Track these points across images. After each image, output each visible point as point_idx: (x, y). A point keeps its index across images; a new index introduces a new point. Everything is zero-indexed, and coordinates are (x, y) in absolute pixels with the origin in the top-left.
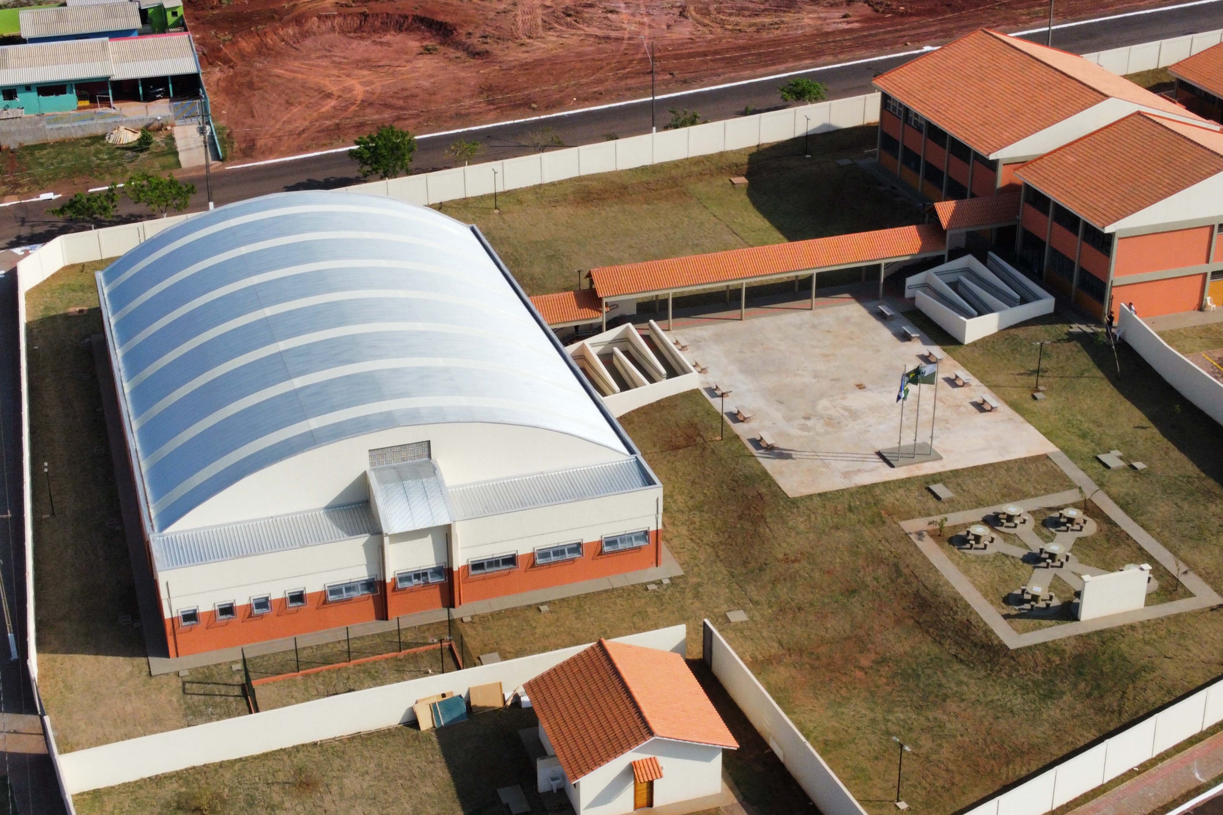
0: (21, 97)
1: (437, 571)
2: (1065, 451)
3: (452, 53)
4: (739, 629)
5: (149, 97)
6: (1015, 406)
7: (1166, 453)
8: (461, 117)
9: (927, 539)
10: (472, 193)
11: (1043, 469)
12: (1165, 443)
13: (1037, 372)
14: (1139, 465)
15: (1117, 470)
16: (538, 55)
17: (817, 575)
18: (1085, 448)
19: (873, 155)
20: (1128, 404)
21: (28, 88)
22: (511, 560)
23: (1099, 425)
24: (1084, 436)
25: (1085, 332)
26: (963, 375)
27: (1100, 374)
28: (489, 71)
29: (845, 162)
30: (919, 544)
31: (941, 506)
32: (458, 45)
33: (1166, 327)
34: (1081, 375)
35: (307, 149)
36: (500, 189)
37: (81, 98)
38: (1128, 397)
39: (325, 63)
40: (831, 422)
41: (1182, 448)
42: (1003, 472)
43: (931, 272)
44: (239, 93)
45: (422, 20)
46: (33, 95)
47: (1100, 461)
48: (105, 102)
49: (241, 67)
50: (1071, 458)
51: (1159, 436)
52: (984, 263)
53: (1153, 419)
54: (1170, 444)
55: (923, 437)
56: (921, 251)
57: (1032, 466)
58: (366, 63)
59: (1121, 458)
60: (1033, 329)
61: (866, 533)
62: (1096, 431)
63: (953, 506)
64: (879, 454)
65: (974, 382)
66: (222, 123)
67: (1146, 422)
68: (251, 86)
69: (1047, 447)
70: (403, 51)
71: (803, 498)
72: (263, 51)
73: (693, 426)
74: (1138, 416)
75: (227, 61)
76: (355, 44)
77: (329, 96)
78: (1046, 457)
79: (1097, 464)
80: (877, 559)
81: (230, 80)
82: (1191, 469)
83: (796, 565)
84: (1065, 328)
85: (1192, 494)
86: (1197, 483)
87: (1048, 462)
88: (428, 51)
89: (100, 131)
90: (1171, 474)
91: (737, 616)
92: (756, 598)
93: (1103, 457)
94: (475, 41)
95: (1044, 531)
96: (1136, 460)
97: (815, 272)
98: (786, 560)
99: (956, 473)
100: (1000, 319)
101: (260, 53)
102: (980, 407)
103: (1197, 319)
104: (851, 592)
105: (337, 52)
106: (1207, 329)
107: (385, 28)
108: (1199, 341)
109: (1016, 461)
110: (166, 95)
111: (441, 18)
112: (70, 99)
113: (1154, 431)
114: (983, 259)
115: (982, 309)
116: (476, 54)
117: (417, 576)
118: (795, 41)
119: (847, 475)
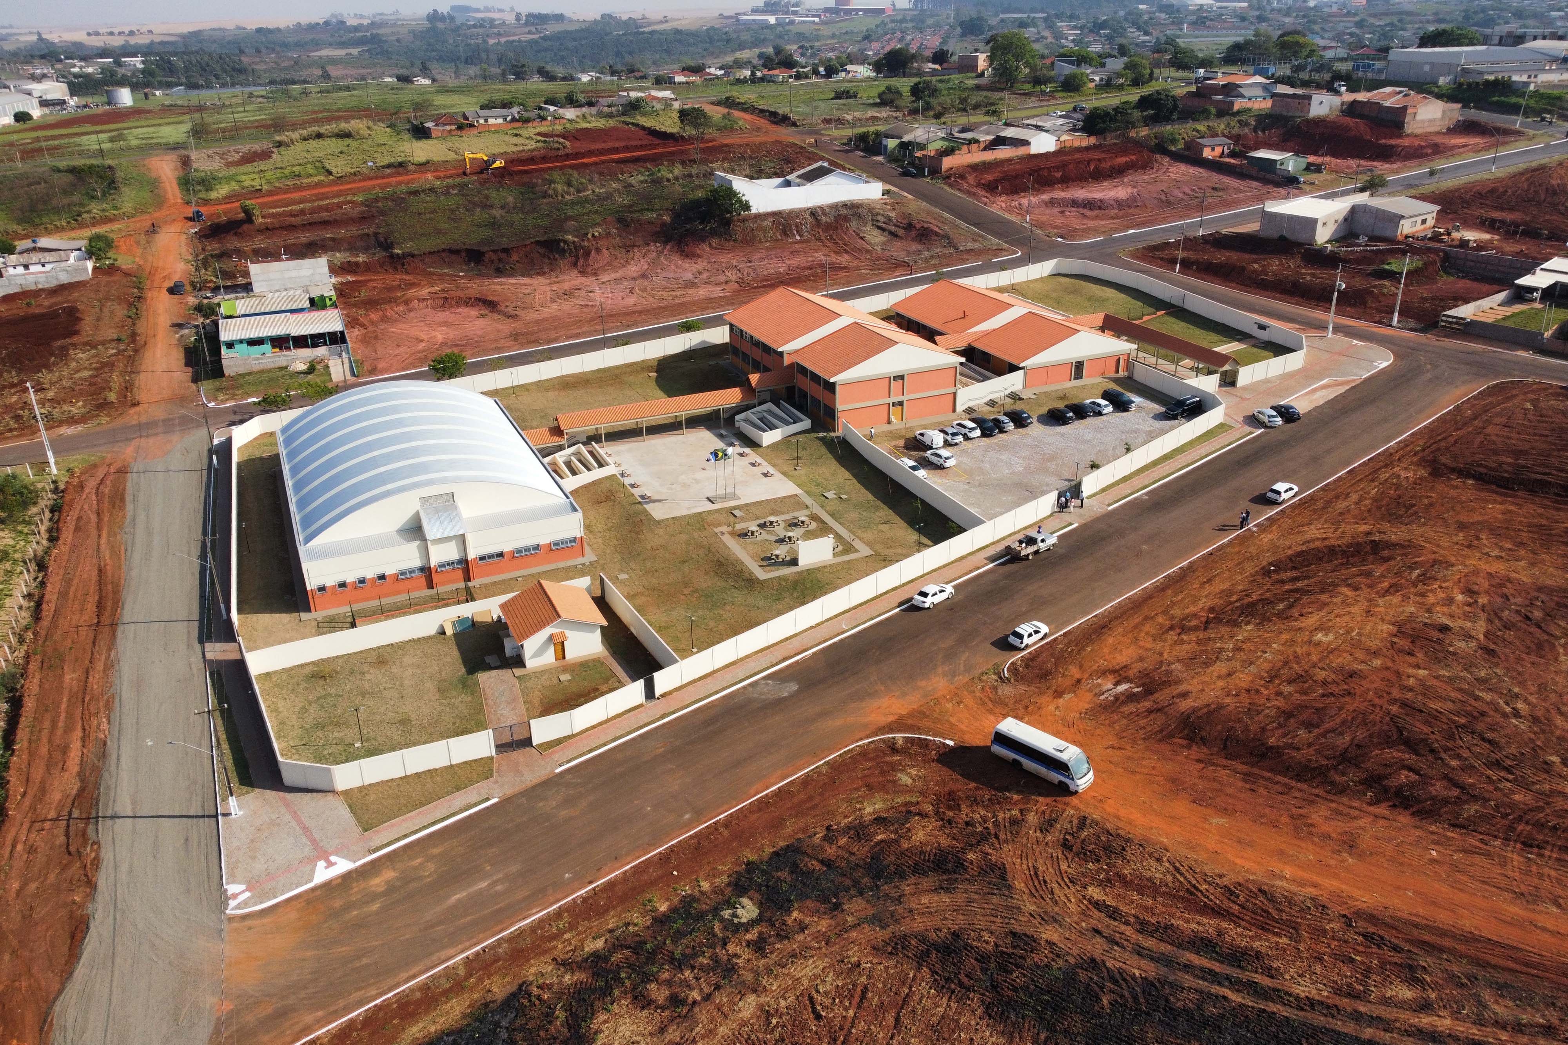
0: (237, 347)
1: (460, 561)
2: (807, 493)
3: (496, 316)
4: (622, 582)
5: (315, 345)
6: (784, 474)
7: (859, 491)
8: (498, 349)
9: (727, 535)
10: (500, 386)
11: (793, 501)
12: (859, 486)
13: (798, 458)
14: (844, 497)
15: (832, 500)
16: (545, 316)
17: (667, 555)
18: (816, 490)
19: (727, 358)
20: (843, 470)
21: (241, 342)
23: (826, 479)
24: (818, 485)
25: (825, 437)
26: (759, 460)
27: (831, 456)
28: (515, 325)
30: (723, 538)
31: (736, 520)
32: (500, 312)
34: (821, 457)
35: (407, 369)
36: (516, 383)
37: (274, 347)
38: (842, 465)
39: (422, 324)
40: (685, 485)
41: (867, 488)
42: (772, 503)
43: (749, 411)
44: (369, 342)
45: (479, 300)
46: (245, 346)
47: (824, 495)
48: (288, 348)
49: (371, 328)
51: (856, 483)
52: (778, 406)
53: (855, 476)
54: (861, 486)
55: (731, 489)
56: (743, 400)
57: (788, 499)
58: (446, 324)
59: (835, 493)
60: (798, 436)
61: (695, 534)
62: (825, 482)
63: (743, 519)
64: (708, 499)
65: (764, 463)
66: (358, 357)
67: (850, 477)
68: (376, 338)
69: (797, 491)
70: (468, 317)
71: (663, 520)
72: (384, 319)
73: (610, 491)
74: (848, 475)
75: (363, 326)
76: (440, 314)
77: (422, 341)
78: (795, 495)
79: (822, 497)
80: (699, 546)
81: (364, 335)
83: (657, 551)
84: (816, 435)
87: (795, 497)
88: (482, 316)
89: (284, 364)
90: (859, 500)
91: (623, 576)
92: (634, 567)
93: (826, 494)
94: (510, 310)
95: (789, 528)
96: (843, 494)
97: (685, 415)
98: (652, 549)
99: (747, 504)
100: (782, 432)
101: (382, 320)
102: (766, 475)
104: (684, 561)
105: (428, 318)
106: (890, 432)
107: (458, 304)
109: (779, 498)
110: (325, 344)
111: (491, 298)
112: (267, 347)
113: (854, 480)
114: (777, 404)
115: (772, 427)
116: (510, 317)
117: (448, 563)
118: (693, 303)
119: (688, 509)
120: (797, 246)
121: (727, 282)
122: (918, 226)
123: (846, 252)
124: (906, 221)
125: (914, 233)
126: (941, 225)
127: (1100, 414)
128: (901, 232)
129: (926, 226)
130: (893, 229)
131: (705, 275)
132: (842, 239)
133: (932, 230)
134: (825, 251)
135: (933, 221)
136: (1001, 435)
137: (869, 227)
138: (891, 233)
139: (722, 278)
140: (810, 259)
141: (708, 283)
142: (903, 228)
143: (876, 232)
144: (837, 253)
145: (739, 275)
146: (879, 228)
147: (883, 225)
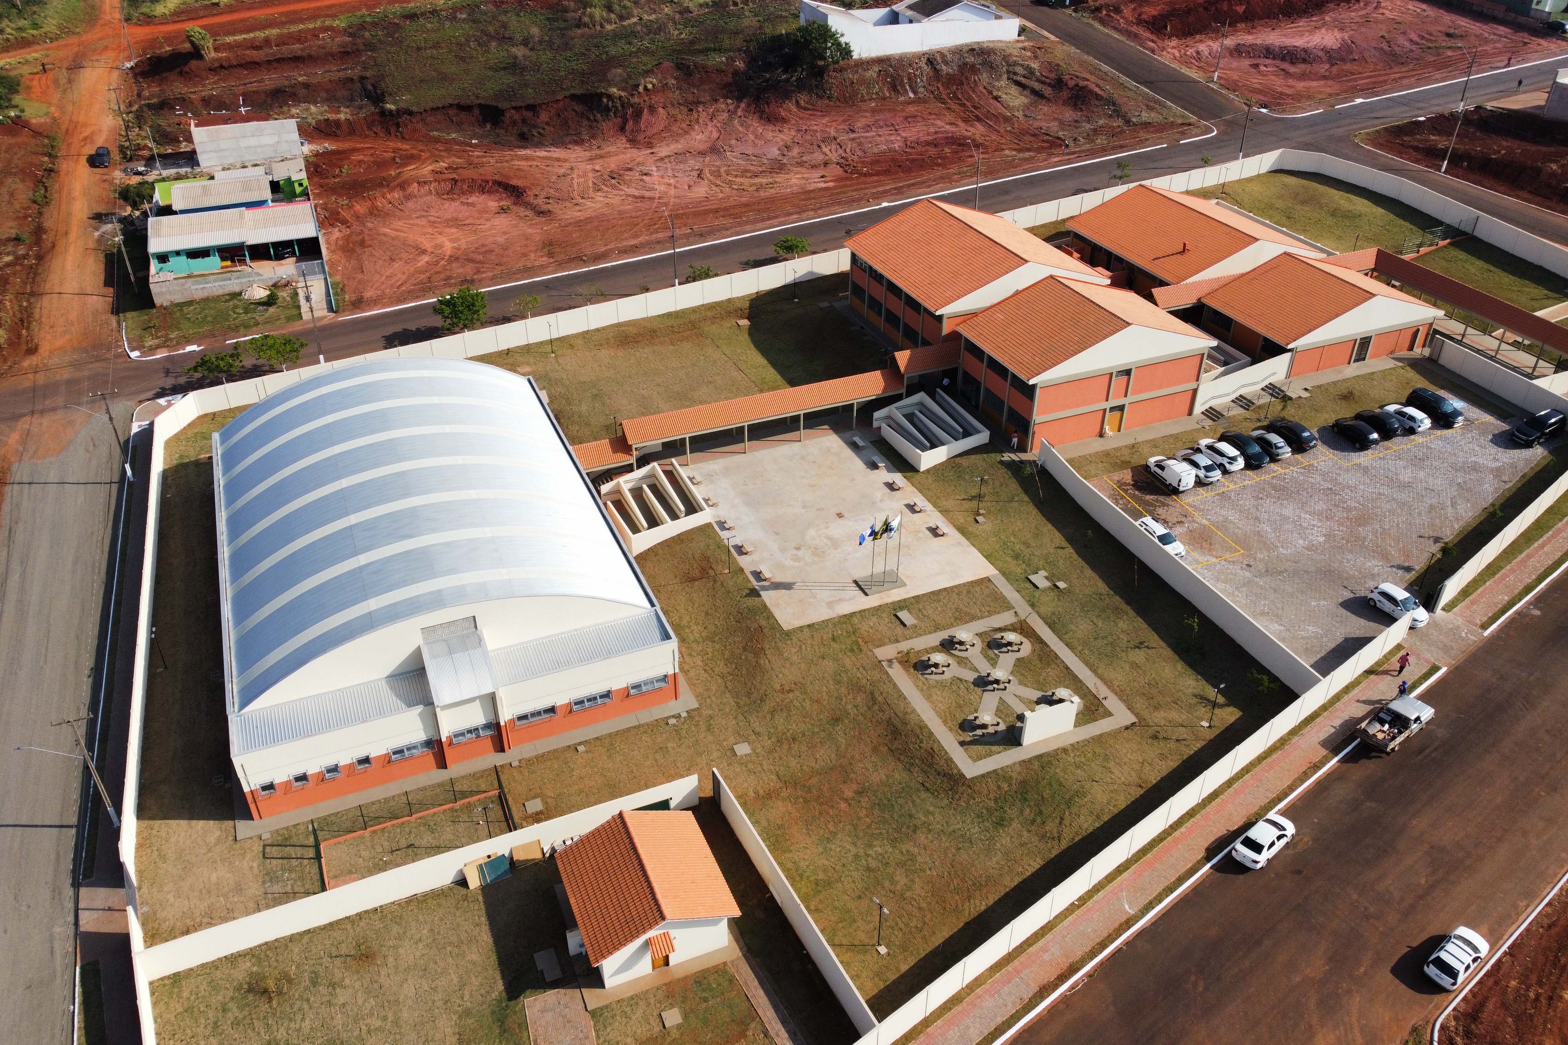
0: (173, 263)
1: (487, 726)
2: (1003, 574)
3: (522, 212)
4: (743, 762)
5: (278, 258)
6: (962, 530)
7: (1082, 572)
8: (528, 271)
9: (896, 665)
10: (533, 339)
11: (986, 592)
12: (1080, 562)
13: (977, 498)
14: (1062, 585)
15: (1044, 590)
16: (589, 214)
17: (807, 704)
18: (1018, 569)
19: (845, 298)
20: (1050, 526)
21: (178, 254)
22: (552, 710)
23: (1028, 546)
24: (1017, 557)
25: (1014, 461)
26: (920, 500)
27: (1026, 498)
28: (551, 228)
29: (825, 304)
30: (889, 670)
31: (907, 632)
32: (528, 205)
33: (1075, 454)
34: (1011, 500)
36: (554, 334)
37: (223, 259)
38: (1049, 520)
39: (423, 222)
40: (817, 552)
41: (1093, 568)
42: (954, 596)
43: (893, 407)
44: (352, 252)
45: (500, 184)
46: (183, 259)
47: (1031, 582)
48: (243, 262)
49: (356, 227)
50: (1008, 579)
51: (1075, 556)
52: (933, 398)
53: (1070, 540)
54: (1084, 564)
55: (891, 565)
56: (884, 390)
57: (978, 589)
58: (455, 222)
59: (1046, 578)
60: (973, 457)
61: (848, 662)
62: (1027, 552)
63: (917, 632)
64: (856, 585)
65: (929, 507)
66: (337, 280)
67: (1065, 544)
68: (363, 244)
69: (989, 570)
70: (485, 211)
71: (796, 630)
72: (374, 212)
73: (707, 559)
74: (1058, 538)
75: (344, 222)
76: (447, 205)
77: (424, 252)
78: (988, 579)
79: (1028, 585)
80: (856, 687)
81: (347, 239)
82: (1102, 587)
83: (791, 695)
84: (998, 457)
85: (1103, 610)
86: (1107, 601)
87: (989, 584)
88: (504, 210)
90: (1087, 592)
91: (743, 749)
92: (758, 729)
93: (1033, 578)
94: (541, 202)
95: (990, 652)
96: (1059, 580)
97: (802, 413)
98: (782, 691)
99: (917, 598)
100: (948, 450)
101: (371, 214)
102: (935, 532)
103: (1097, 446)
104: (836, 721)
105: (433, 212)
106: (1107, 454)
107: (471, 190)
108: (1101, 465)
109: (964, 585)
110: (293, 255)
111: (514, 182)
112: (215, 263)
113: (1070, 550)
114: (932, 396)
115: (934, 443)
116: (541, 213)
117: (470, 731)
118: (785, 199)
119: (830, 605)
120: (911, 109)
121: (826, 164)
122: (1071, 84)
123: (979, 119)
124: (1053, 76)
125: (1065, 94)
126: (1101, 83)
127: (1411, 431)
128: (1047, 91)
129: (1082, 83)
130: (1037, 86)
131: (796, 151)
132: (970, 99)
133: (1091, 91)
134: (949, 117)
135: (1088, 76)
136: (1273, 466)
137: (1003, 82)
138: (1034, 92)
139: (818, 157)
140: (932, 130)
141: (801, 164)
142: (1049, 85)
143: (1014, 90)
144: (966, 121)
145: (840, 151)
146: (1018, 83)
147: (1023, 80)
